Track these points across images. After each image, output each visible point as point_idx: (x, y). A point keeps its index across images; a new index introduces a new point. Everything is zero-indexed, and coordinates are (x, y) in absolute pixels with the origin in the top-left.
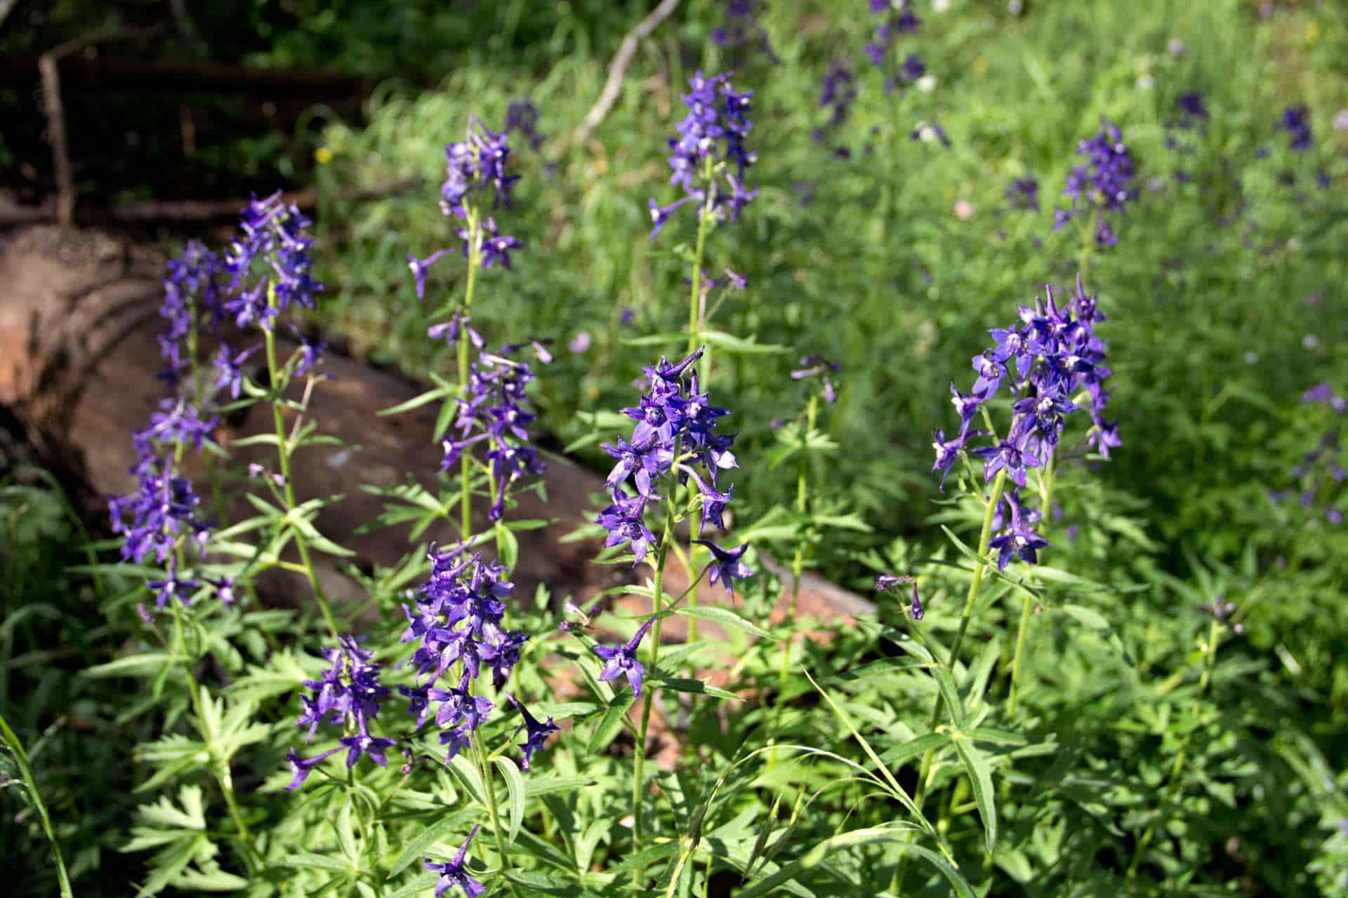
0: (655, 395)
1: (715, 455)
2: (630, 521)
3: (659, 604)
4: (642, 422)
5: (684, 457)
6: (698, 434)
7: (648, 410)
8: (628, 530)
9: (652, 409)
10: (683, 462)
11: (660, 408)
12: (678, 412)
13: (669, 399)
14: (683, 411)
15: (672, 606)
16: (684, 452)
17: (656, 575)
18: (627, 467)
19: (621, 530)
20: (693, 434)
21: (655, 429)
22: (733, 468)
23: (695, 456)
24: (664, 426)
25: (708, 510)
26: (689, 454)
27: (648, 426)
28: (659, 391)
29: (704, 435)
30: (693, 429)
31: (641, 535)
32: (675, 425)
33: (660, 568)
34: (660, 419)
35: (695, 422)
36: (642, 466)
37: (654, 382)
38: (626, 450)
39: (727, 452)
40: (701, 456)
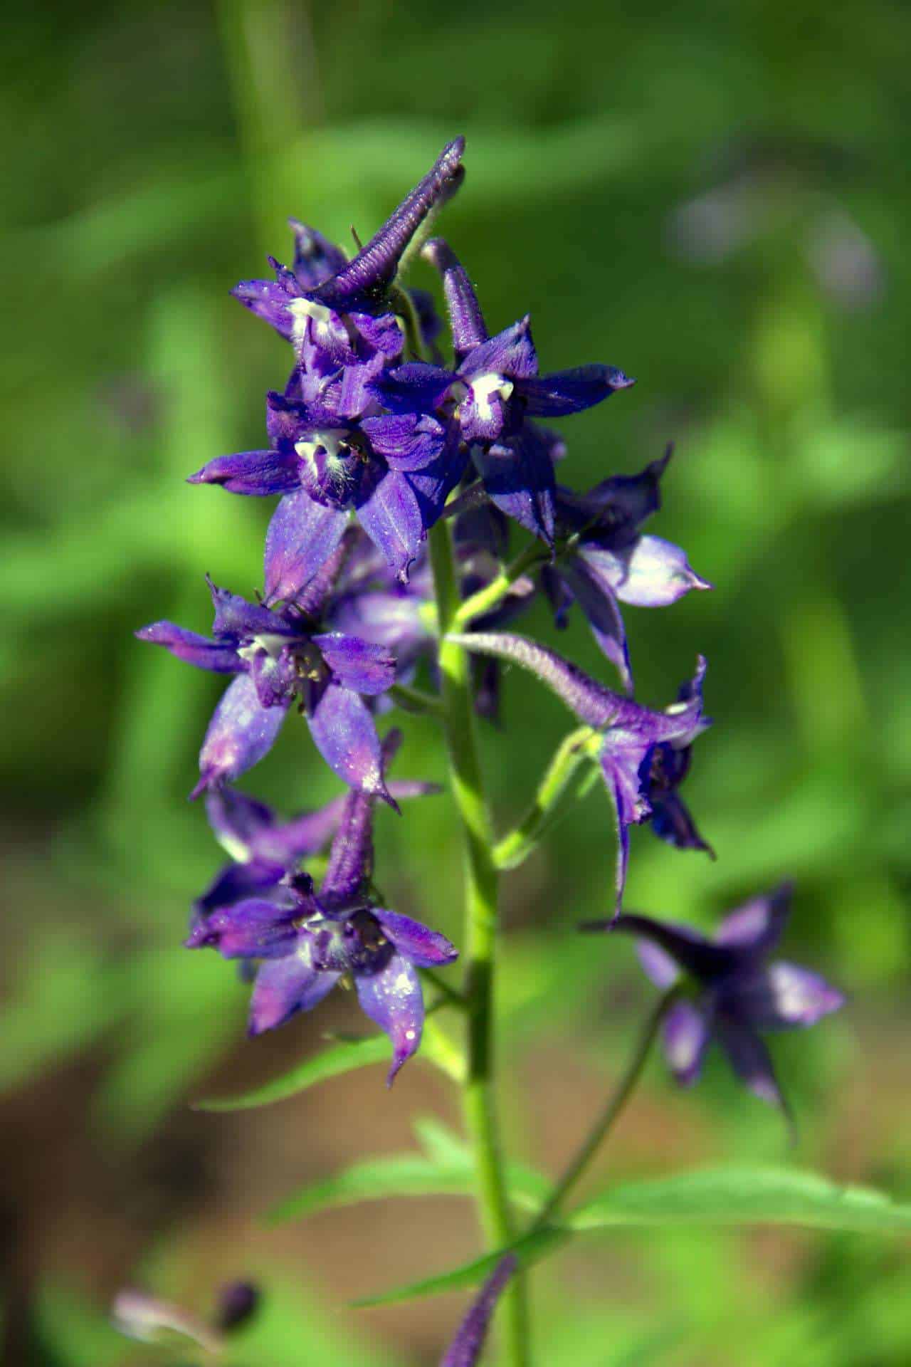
0: (314, 384)
1: (604, 564)
2: (331, 905)
3: (505, 1211)
4: (288, 502)
5: (479, 603)
6: (524, 499)
7: (305, 449)
8: (336, 944)
9: (319, 440)
10: (478, 625)
11: (350, 429)
12: (431, 423)
13: (380, 384)
14: (444, 418)
15: (554, 1204)
16: (474, 585)
17: (470, 1102)
18: (272, 695)
19: (305, 953)
20: (502, 502)
21: (346, 518)
22: (686, 596)
23: (523, 586)
24: (381, 497)
25: (630, 786)
26: (498, 587)
27: (318, 510)
28: (328, 362)
29: (546, 496)
30: (497, 483)
31: (391, 948)
32: (425, 484)
33: (480, 1064)
34: (358, 471)
35: (496, 450)
36: (329, 676)
37: (299, 327)
38: (253, 629)
39: (646, 541)
40: (547, 582)
